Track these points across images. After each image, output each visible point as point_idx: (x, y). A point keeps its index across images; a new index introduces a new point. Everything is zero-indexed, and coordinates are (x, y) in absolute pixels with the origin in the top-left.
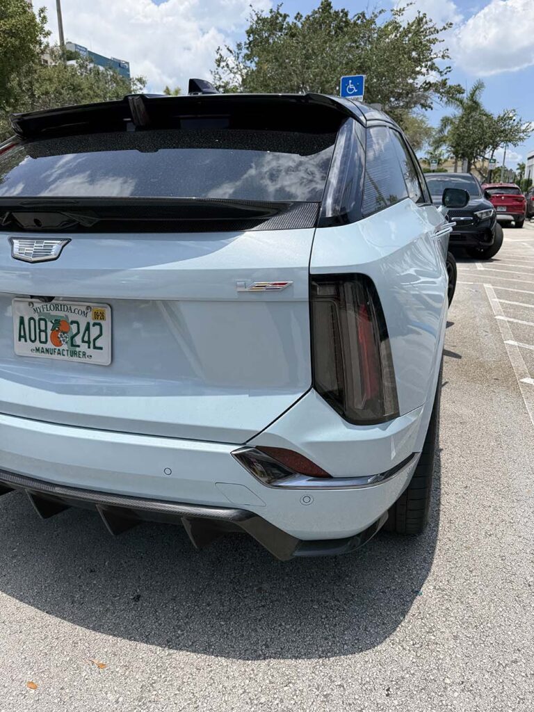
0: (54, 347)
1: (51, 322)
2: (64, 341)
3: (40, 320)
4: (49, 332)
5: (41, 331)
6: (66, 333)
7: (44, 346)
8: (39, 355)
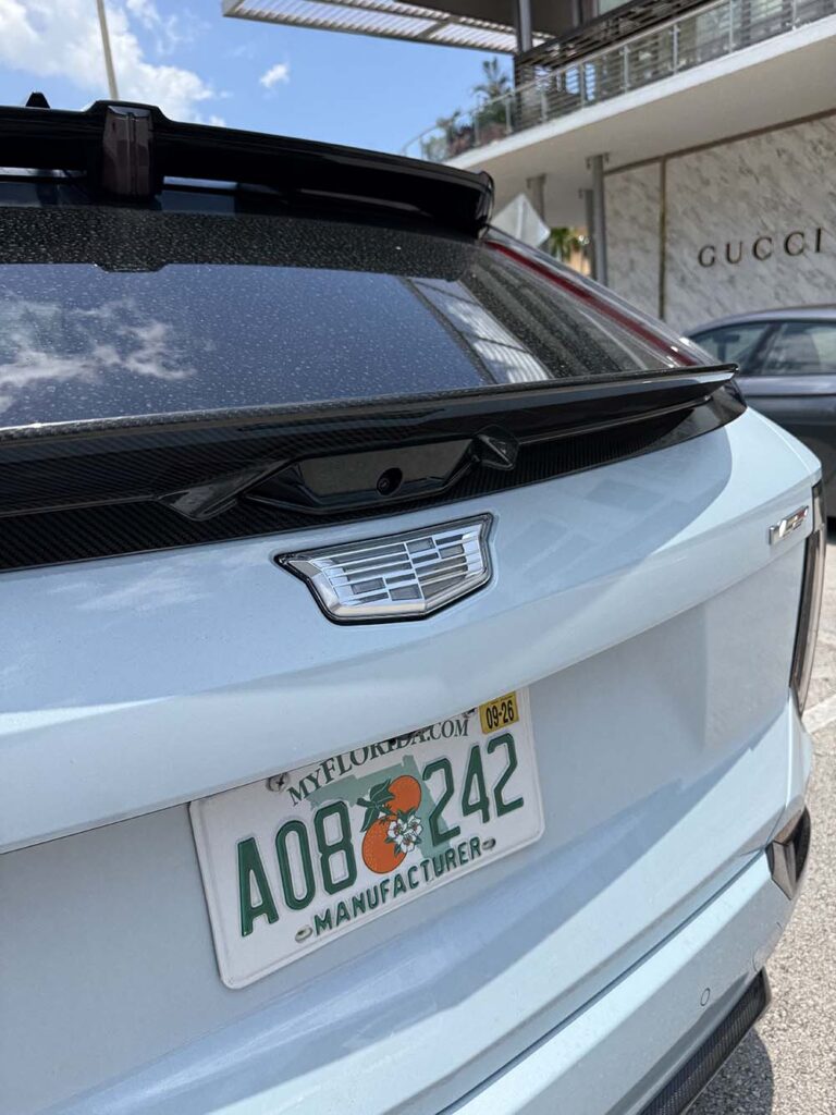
0: (377, 879)
1: (361, 802)
2: (407, 841)
3: (320, 816)
4: (357, 839)
5: (327, 851)
6: (411, 812)
7: (346, 895)
8: (328, 935)
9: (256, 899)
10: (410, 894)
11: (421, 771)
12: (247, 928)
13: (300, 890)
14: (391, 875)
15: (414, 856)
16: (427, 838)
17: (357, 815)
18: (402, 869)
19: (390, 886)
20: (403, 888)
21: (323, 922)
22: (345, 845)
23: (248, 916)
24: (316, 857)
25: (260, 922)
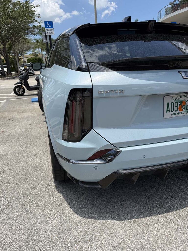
1: (179, 103)
2: (183, 109)
3: (175, 102)
6: (184, 105)
7: (176, 112)
8: (174, 116)
9: (168, 109)
10: (182, 115)
11: (186, 101)
12: (167, 112)
13: (172, 110)
14: (181, 112)
15: (184, 111)
16: (186, 109)
17: (179, 104)
18: (182, 111)
19: (181, 113)
20: (182, 114)
21: (174, 114)
22: (177, 106)
23: (167, 111)
24: (174, 107)
25: (168, 112)
